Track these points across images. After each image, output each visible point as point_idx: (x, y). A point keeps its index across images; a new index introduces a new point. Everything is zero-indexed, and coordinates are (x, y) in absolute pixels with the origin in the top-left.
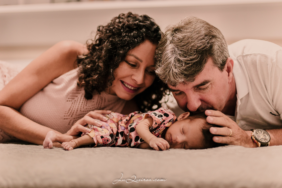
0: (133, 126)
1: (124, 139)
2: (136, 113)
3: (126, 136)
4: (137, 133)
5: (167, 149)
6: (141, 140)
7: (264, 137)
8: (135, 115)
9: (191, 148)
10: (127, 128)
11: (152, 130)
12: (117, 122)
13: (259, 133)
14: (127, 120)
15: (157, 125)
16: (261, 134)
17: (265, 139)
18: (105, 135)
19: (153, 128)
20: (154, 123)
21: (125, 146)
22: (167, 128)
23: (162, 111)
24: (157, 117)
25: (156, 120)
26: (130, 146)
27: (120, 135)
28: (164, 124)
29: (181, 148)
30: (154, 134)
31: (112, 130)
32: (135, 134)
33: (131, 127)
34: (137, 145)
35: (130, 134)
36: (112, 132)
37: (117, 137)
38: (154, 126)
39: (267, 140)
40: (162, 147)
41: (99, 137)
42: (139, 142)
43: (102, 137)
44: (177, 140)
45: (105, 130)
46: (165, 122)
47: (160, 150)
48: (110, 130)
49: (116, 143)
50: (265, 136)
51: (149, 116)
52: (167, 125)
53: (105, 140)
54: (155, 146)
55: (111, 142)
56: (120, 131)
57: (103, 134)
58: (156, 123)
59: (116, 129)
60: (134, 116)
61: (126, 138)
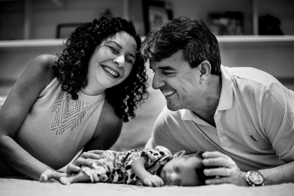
0: (129, 164)
1: (121, 176)
2: (133, 151)
3: (122, 173)
4: (133, 171)
5: (161, 186)
6: (137, 178)
7: (258, 179)
8: (132, 153)
9: (185, 185)
10: (123, 166)
11: (147, 168)
12: (113, 160)
13: (253, 175)
14: (123, 158)
15: (152, 163)
16: (255, 176)
17: (259, 181)
18: (102, 174)
19: (149, 166)
20: (150, 161)
21: (122, 183)
22: (162, 166)
23: (158, 149)
24: (152, 155)
25: (152, 158)
26: (126, 183)
27: (116, 173)
28: (160, 162)
29: (175, 185)
30: (149, 171)
31: (109, 169)
32: (131, 172)
33: (128, 164)
34: (133, 183)
35: (126, 171)
36: (108, 171)
37: (113, 175)
38: (150, 163)
39: (261, 181)
40: (156, 184)
41: (96, 175)
42: (135, 179)
43: (99, 175)
44: (171, 178)
45: (101, 168)
46: (161, 160)
47: (154, 186)
48: (107, 168)
49: (112, 180)
50: (259, 177)
51: (145, 154)
52: (162, 163)
53: (101, 178)
54: (150, 183)
55: (108, 179)
56: (117, 168)
57: (99, 173)
58: (152, 161)
59: (113, 167)
60: (130, 154)
61: (122, 176)
